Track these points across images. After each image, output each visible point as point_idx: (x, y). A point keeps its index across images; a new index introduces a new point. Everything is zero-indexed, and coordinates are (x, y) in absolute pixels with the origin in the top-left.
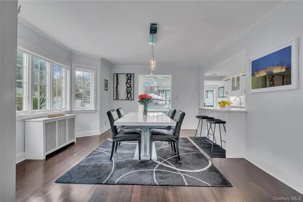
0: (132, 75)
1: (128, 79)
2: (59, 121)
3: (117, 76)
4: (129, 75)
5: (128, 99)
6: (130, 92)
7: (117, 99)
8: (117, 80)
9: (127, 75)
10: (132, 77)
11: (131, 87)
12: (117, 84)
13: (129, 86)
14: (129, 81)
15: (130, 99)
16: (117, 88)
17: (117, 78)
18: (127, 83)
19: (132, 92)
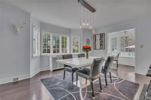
0: (103, 34)
1: (101, 37)
2: (59, 58)
3: (95, 36)
4: (101, 35)
5: (101, 48)
6: (102, 45)
7: (95, 49)
8: (95, 38)
9: (100, 35)
10: (103, 35)
11: (102, 41)
12: (95, 41)
13: (101, 41)
14: (101, 38)
15: (102, 49)
16: (95, 43)
17: (95, 37)
18: (100, 39)
19: (103, 44)
